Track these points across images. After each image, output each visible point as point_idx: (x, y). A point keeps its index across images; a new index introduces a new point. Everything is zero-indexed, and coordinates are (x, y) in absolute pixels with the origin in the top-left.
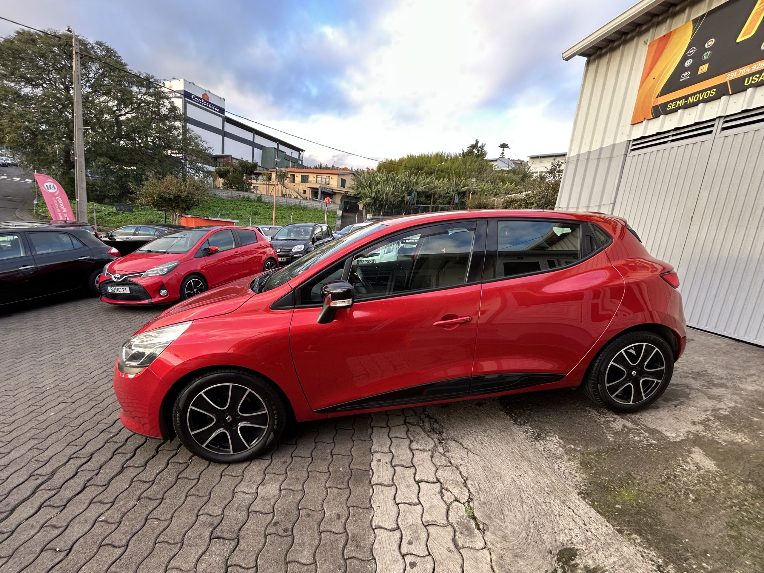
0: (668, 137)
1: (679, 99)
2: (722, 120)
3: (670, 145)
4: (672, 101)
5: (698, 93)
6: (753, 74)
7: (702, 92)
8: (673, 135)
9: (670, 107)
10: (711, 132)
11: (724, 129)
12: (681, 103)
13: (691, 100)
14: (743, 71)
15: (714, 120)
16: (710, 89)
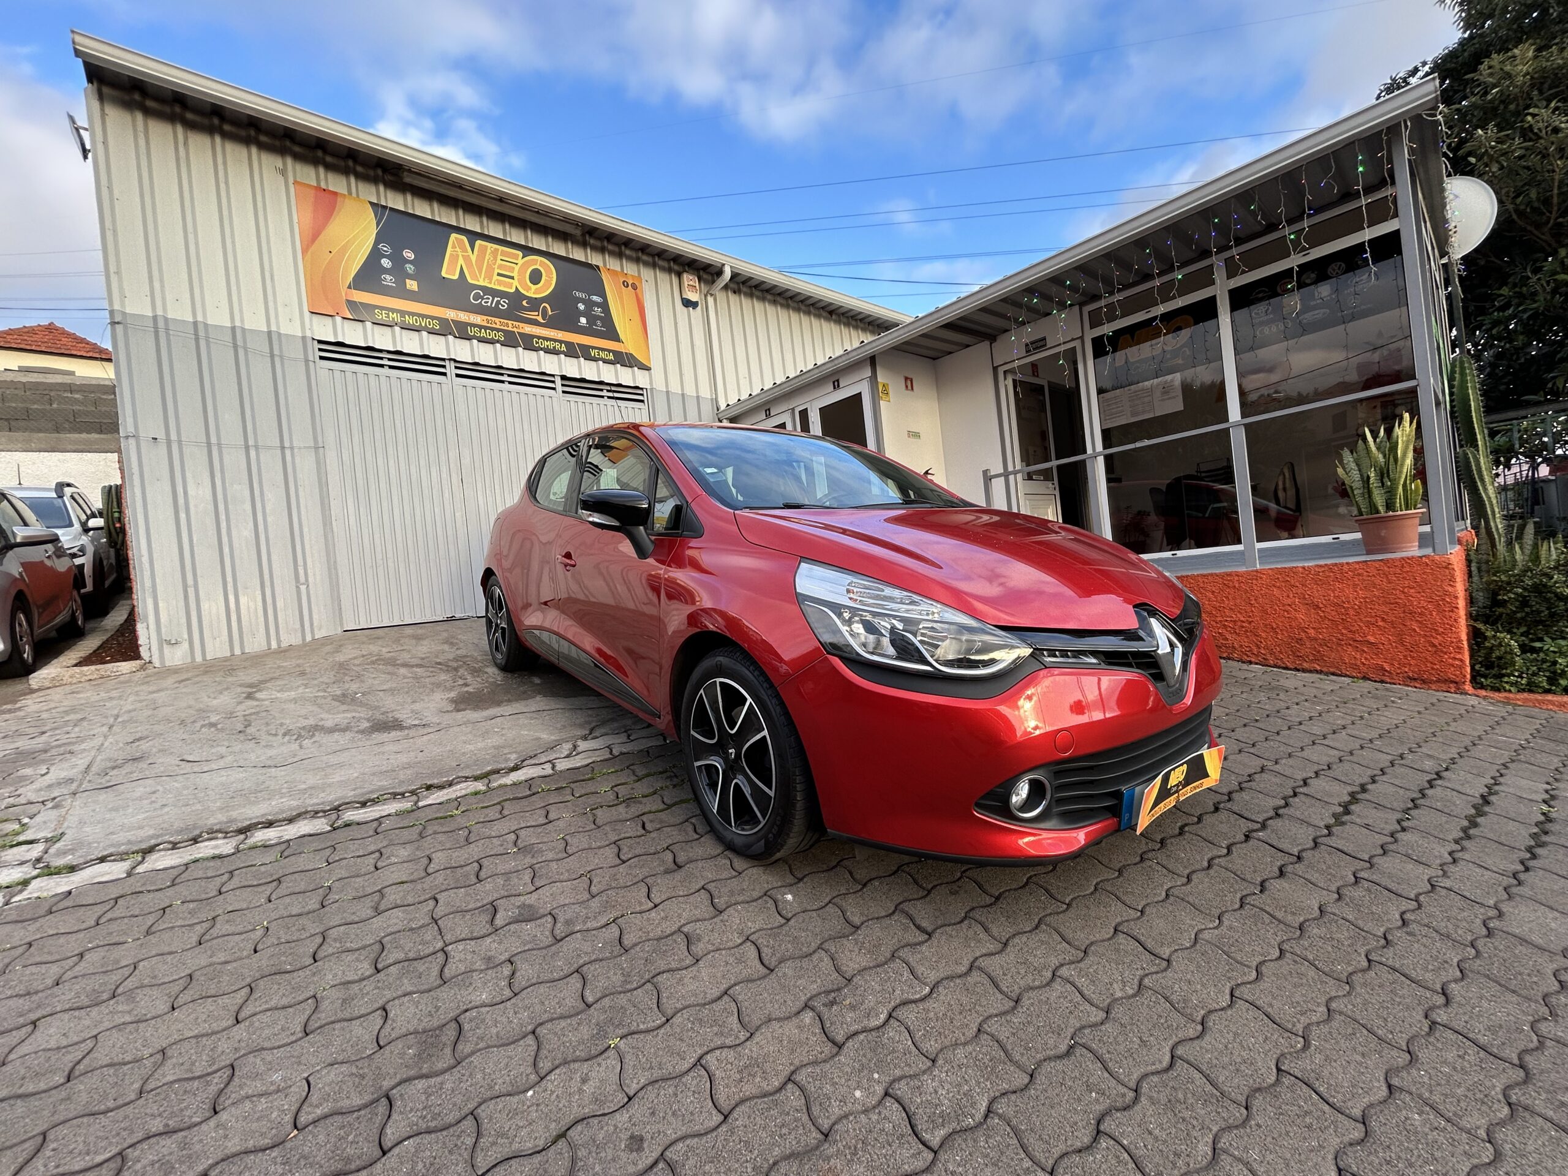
0: (381, 358)
1: (393, 311)
2: (453, 364)
3: (386, 370)
4: (382, 308)
5: (419, 315)
6: (475, 326)
7: (423, 316)
8: (390, 359)
9: (382, 316)
10: (444, 374)
11: (458, 376)
12: (397, 318)
13: (409, 320)
14: (463, 316)
15: (444, 360)
16: (433, 318)
